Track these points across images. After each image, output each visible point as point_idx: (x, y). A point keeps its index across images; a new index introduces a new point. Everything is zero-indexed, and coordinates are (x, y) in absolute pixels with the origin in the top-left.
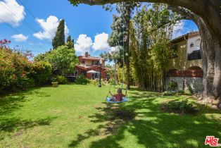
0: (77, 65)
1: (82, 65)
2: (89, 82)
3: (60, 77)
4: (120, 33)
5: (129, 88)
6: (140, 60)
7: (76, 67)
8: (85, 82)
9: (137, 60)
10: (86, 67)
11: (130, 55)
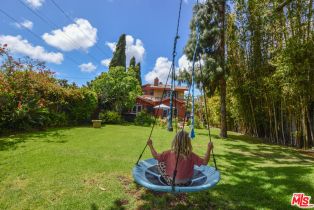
0: (139, 96)
1: (148, 98)
2: (154, 123)
3: (110, 113)
4: (205, 31)
5: (225, 136)
6: (248, 82)
7: (138, 99)
8: (148, 123)
9: (242, 82)
10: (154, 100)
11: (227, 71)
